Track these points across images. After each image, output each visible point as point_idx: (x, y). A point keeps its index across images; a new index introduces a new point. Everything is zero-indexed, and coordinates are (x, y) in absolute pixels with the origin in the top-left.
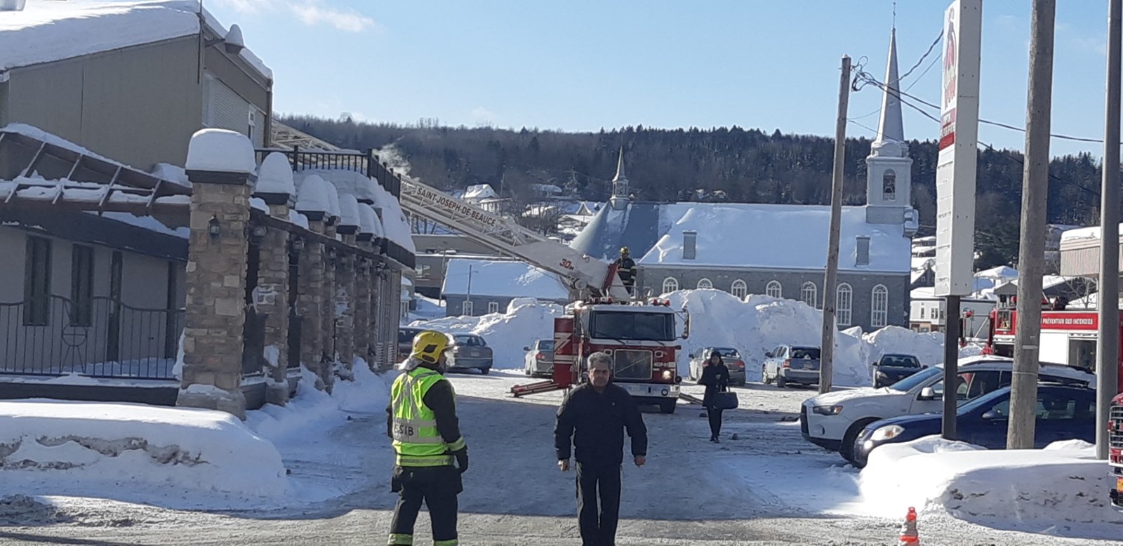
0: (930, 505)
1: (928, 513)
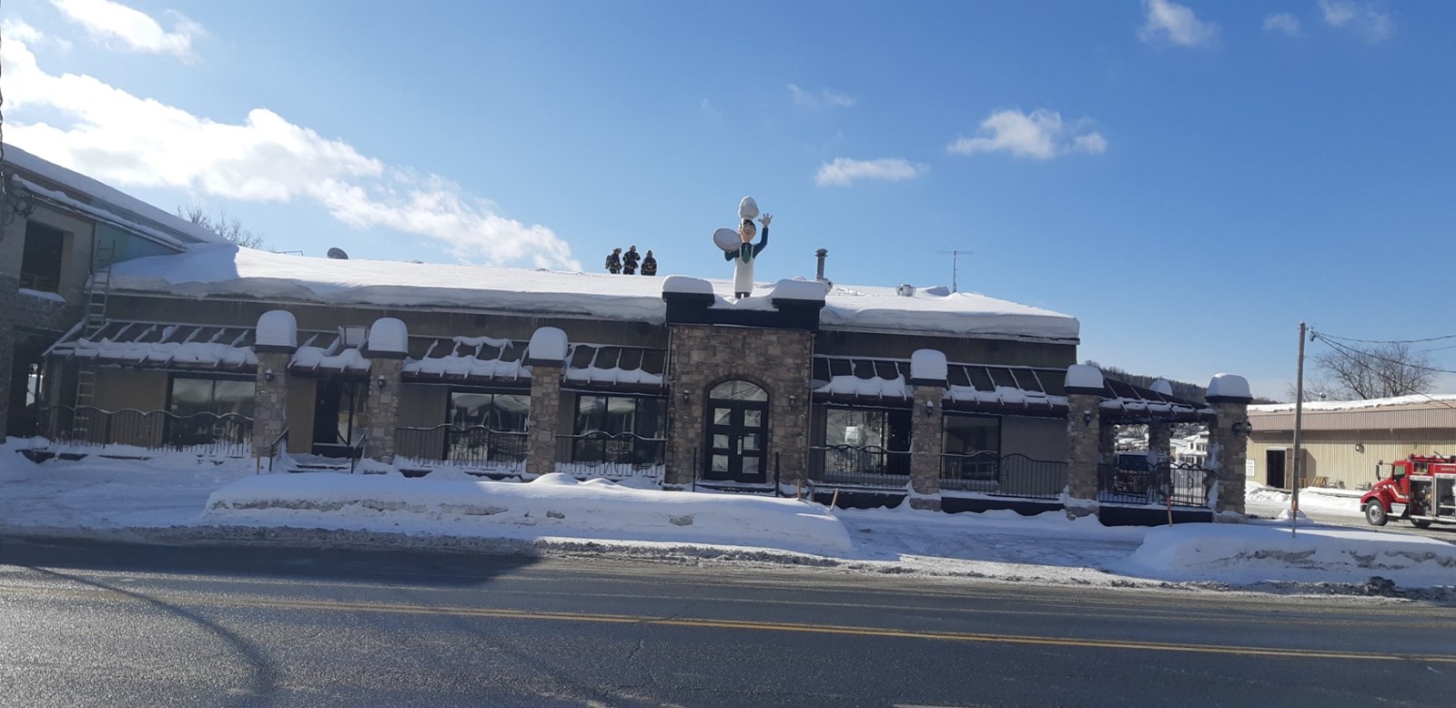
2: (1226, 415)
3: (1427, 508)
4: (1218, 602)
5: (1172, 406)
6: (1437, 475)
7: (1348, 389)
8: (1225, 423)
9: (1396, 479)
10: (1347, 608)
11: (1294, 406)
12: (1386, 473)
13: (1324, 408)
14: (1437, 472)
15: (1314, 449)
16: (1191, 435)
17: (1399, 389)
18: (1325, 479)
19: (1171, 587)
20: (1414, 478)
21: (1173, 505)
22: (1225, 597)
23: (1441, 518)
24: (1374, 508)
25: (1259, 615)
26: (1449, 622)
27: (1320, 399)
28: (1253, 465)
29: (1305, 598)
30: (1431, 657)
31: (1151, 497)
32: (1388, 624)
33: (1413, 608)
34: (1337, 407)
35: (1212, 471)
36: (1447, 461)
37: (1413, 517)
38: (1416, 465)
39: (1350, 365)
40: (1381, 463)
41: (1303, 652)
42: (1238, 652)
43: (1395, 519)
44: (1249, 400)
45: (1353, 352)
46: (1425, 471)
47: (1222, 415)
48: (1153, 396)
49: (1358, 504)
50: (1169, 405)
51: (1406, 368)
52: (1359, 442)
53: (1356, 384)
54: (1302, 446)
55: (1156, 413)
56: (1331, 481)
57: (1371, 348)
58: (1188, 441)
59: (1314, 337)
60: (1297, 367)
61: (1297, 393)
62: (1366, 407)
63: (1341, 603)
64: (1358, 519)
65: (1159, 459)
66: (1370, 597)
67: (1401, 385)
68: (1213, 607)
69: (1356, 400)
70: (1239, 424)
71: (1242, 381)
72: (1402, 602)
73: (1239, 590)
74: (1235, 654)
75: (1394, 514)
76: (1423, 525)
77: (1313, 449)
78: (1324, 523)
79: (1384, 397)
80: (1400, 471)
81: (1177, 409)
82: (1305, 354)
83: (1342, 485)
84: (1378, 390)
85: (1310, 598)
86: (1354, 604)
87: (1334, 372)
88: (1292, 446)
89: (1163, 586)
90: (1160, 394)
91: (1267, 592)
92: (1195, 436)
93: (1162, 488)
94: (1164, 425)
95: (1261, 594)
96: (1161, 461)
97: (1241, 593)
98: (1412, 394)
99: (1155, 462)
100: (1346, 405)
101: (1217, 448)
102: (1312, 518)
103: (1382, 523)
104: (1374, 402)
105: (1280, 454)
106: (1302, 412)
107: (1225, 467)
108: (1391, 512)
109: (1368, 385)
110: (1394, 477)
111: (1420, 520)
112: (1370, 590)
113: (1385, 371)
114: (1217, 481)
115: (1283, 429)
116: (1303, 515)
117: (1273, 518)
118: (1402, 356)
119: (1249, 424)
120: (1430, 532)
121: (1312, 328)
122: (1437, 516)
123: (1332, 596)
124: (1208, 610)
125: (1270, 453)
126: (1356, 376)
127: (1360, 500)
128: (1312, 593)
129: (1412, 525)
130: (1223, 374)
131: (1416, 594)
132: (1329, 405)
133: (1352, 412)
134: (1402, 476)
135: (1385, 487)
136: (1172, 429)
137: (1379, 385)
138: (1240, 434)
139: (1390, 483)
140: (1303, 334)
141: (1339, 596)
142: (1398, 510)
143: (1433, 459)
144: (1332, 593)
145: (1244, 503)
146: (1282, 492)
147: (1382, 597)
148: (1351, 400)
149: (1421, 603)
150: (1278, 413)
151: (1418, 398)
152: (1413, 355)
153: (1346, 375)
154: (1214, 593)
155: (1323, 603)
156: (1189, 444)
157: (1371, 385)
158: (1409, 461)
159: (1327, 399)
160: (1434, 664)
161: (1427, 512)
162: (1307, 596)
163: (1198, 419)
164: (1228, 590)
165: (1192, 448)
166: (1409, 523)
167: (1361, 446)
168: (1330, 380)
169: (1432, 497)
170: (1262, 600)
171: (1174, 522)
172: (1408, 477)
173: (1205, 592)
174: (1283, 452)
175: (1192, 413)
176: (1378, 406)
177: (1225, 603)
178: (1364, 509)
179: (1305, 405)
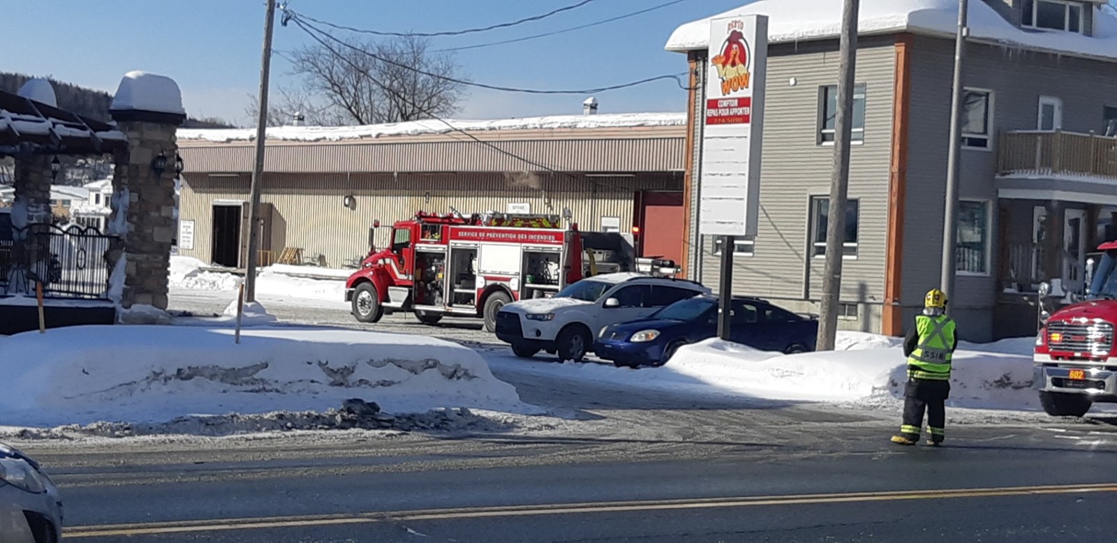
0: (876, 391)
1: (876, 397)
2: (143, 143)
3: (438, 293)
4: (111, 456)
5: (54, 124)
6: (452, 243)
7: (336, 107)
8: (140, 157)
9: (397, 249)
10: (308, 449)
11: (254, 132)
12: (383, 241)
13: (301, 138)
14: (452, 239)
15: (284, 203)
16: (96, 179)
17: (409, 110)
18: (298, 252)
19: (37, 437)
20: (422, 247)
21: (52, 298)
22: (124, 445)
23: (456, 309)
24: (365, 295)
25: (170, 470)
26: (447, 462)
27: (295, 122)
28: (191, 230)
29: (247, 440)
30: (413, 515)
31: (13, 284)
32: (363, 469)
33: (402, 444)
34: (320, 136)
35: (118, 238)
36: (466, 222)
37: (418, 307)
38: (425, 228)
39: (342, 70)
40: (376, 225)
41: (230, 523)
42: (129, 532)
43: (392, 311)
44: (179, 120)
45: (348, 49)
46: (437, 236)
47: (136, 143)
48: (22, 106)
49: (343, 288)
50: (48, 123)
51: (422, 78)
52: (349, 192)
53: (349, 101)
54: (264, 199)
55: (26, 136)
56: (307, 254)
57: (373, 43)
58: (91, 190)
59: (287, 19)
60: (261, 68)
61: (259, 110)
62: (362, 137)
63: (300, 443)
64: (341, 313)
65: (30, 218)
66: (343, 432)
67: (414, 104)
68: (100, 463)
69: (348, 125)
70: (164, 158)
71: (169, 86)
72: (388, 436)
73: (148, 434)
74: (125, 536)
75: (393, 304)
76: (431, 320)
77: (282, 202)
78: (292, 321)
79: (389, 121)
80: (403, 236)
81: (62, 130)
82: (273, 47)
83: (322, 261)
84: (381, 111)
85: (254, 439)
86: (318, 443)
87: (318, 81)
88: (248, 198)
89: (23, 435)
90: (33, 101)
91: (190, 433)
92: (102, 182)
93: (34, 270)
94: (42, 158)
95: (181, 437)
96: (35, 221)
97: (149, 438)
98: (427, 118)
99: (23, 222)
100: (333, 133)
101: (126, 199)
102: (275, 313)
103: (376, 318)
104: (373, 129)
105: (234, 210)
106: (267, 143)
107: (139, 229)
108: (388, 300)
109: (366, 103)
110: (394, 246)
111: (426, 311)
112: (344, 420)
113: (392, 82)
114: (124, 254)
115: (238, 169)
116: (259, 309)
117: (216, 316)
118: (416, 60)
119: (179, 159)
120: (439, 330)
121: (285, 4)
122: (450, 305)
123: (288, 433)
124: (92, 470)
125: (218, 210)
126: (350, 88)
127: (344, 283)
128: (259, 430)
129: (417, 320)
130: (140, 73)
131: (408, 423)
132: (307, 133)
133: (341, 145)
134: (405, 245)
135: (381, 262)
136: (55, 166)
137: (382, 103)
138: (163, 175)
139: (388, 256)
140: (271, 12)
141: (299, 432)
142: (398, 297)
143: (449, 219)
144: (289, 429)
145: (167, 290)
146: (233, 274)
147: (361, 430)
148: (341, 125)
149: (414, 436)
150: (233, 144)
151: (433, 125)
152: (432, 58)
153: (336, 86)
154: (106, 440)
155: (275, 444)
156: (93, 195)
157: (371, 103)
158: (415, 220)
159: (306, 122)
160: (415, 525)
161: (438, 299)
162: (250, 436)
163: (98, 149)
164: (130, 435)
165: (97, 201)
166: (411, 317)
167: (351, 198)
168: (313, 93)
169: (444, 276)
170: (182, 448)
171: (47, 327)
172: (414, 246)
173: (92, 441)
174: (238, 208)
175: (87, 139)
176: (378, 136)
177: (119, 455)
178: (350, 296)
179: (270, 131)
